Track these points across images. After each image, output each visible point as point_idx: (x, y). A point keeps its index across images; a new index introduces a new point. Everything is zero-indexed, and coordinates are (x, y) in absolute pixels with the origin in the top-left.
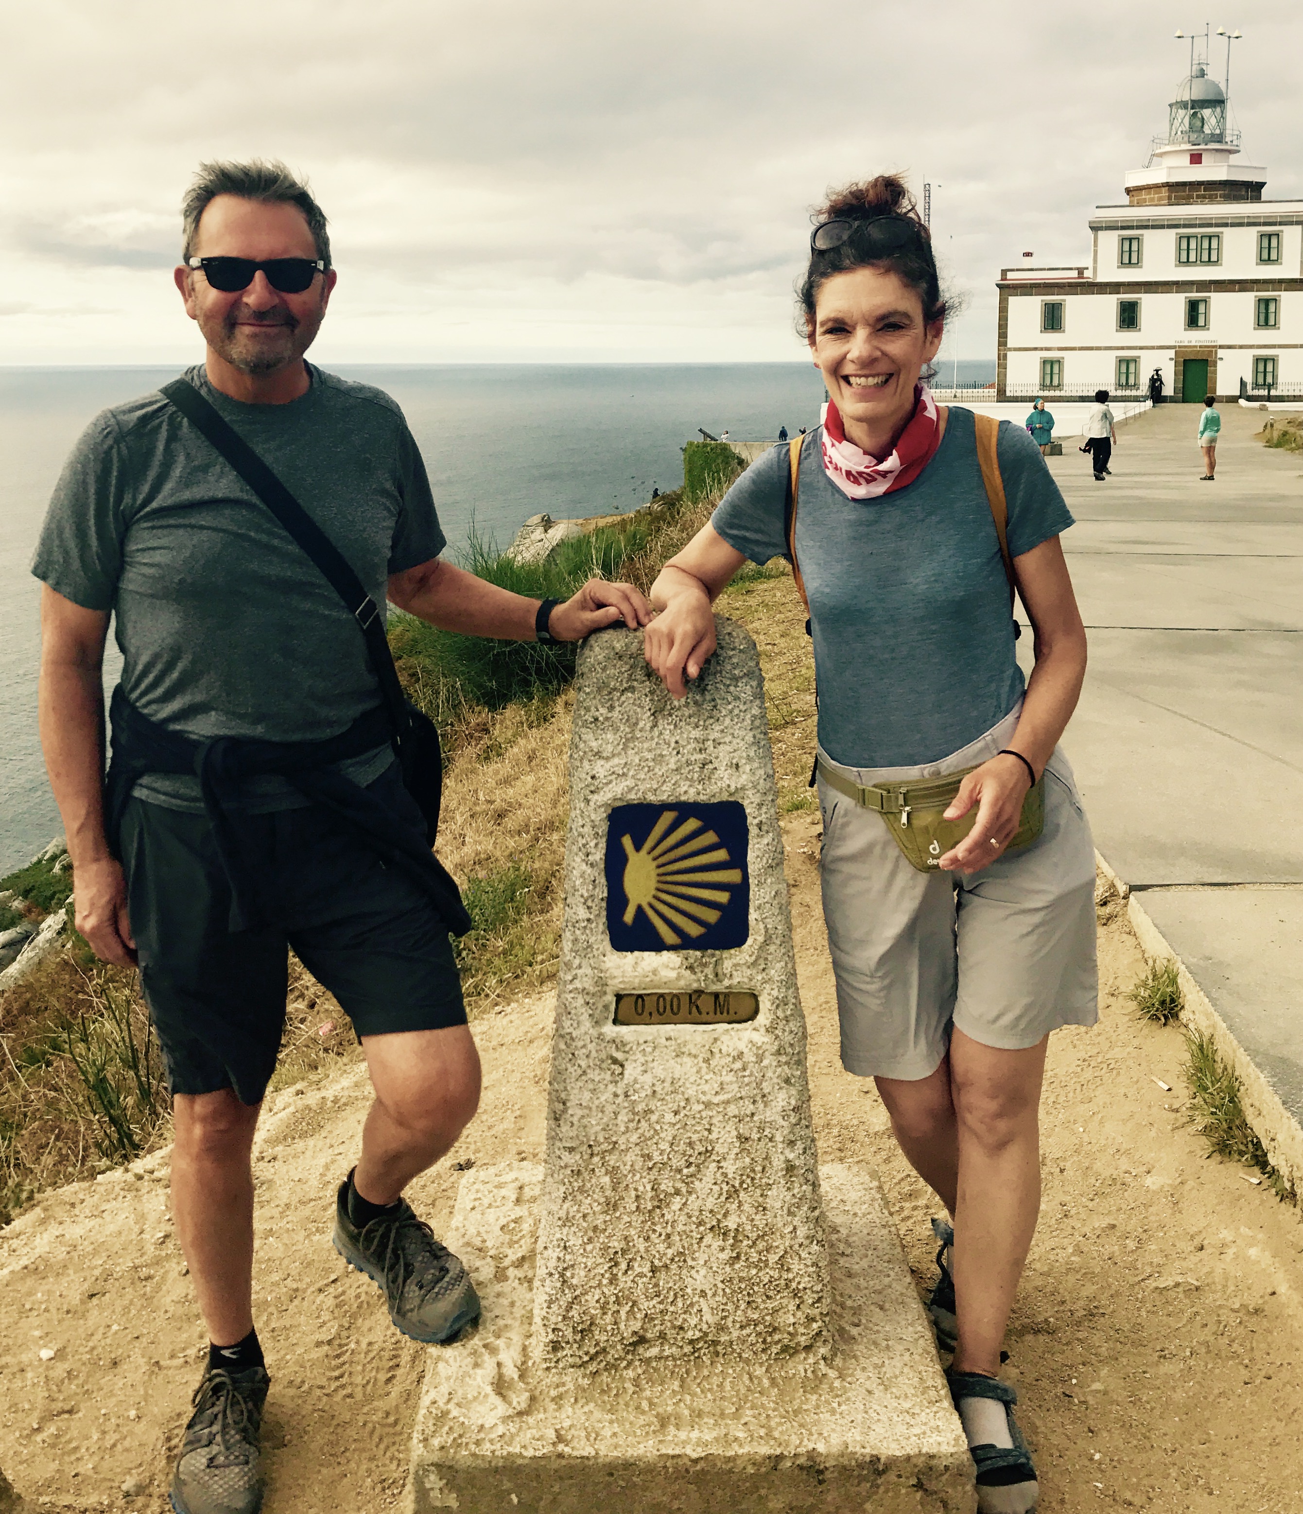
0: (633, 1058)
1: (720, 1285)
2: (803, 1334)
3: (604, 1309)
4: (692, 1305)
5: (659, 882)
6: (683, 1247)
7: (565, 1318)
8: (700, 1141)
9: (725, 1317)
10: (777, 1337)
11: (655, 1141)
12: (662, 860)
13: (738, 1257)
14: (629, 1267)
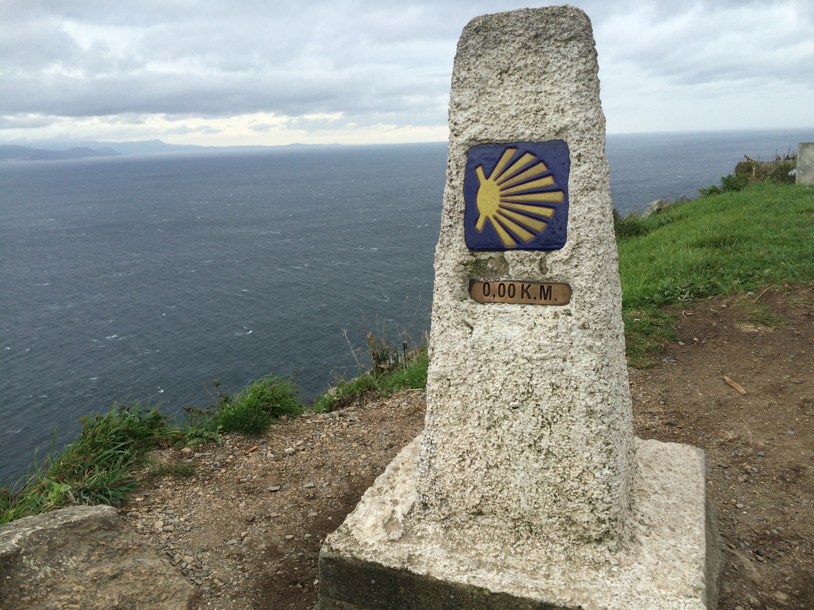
0: (479, 323)
3: (455, 487)
4: (514, 495)
5: (502, 201)
6: (509, 455)
7: (430, 489)
8: (524, 385)
9: (538, 508)
10: (575, 528)
11: (491, 381)
12: (503, 185)
14: (472, 463)
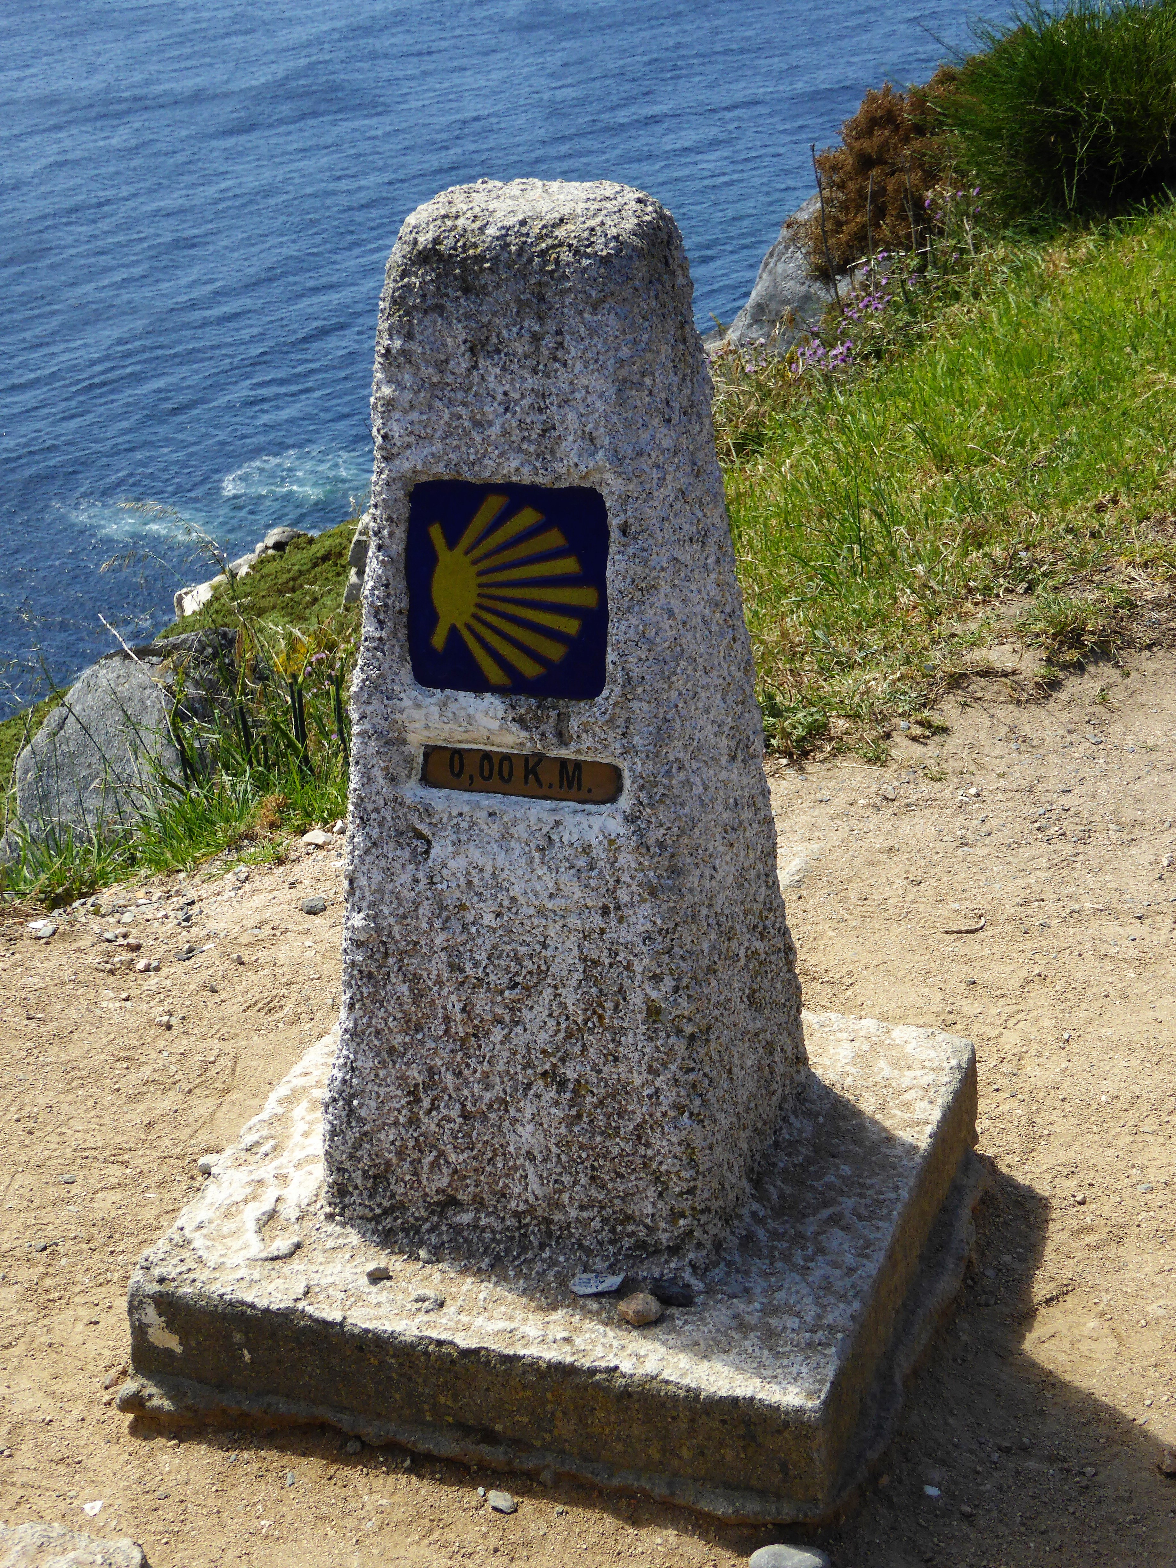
0: (442, 833)
1: (554, 1149)
2: (665, 1231)
3: (401, 1155)
4: (516, 1168)
5: (480, 595)
6: (505, 1091)
7: (351, 1157)
8: (531, 957)
9: (561, 1192)
10: (631, 1228)
11: (468, 947)
12: (484, 565)
13: (579, 1116)
14: (433, 1107)
